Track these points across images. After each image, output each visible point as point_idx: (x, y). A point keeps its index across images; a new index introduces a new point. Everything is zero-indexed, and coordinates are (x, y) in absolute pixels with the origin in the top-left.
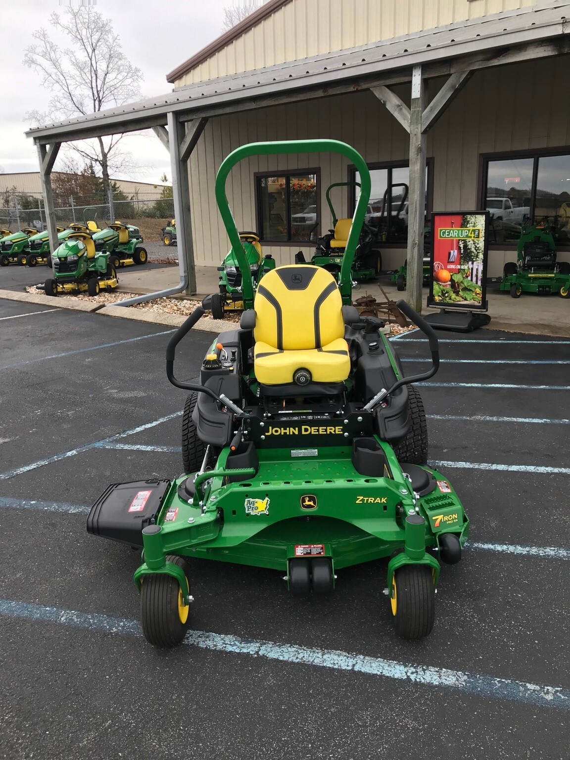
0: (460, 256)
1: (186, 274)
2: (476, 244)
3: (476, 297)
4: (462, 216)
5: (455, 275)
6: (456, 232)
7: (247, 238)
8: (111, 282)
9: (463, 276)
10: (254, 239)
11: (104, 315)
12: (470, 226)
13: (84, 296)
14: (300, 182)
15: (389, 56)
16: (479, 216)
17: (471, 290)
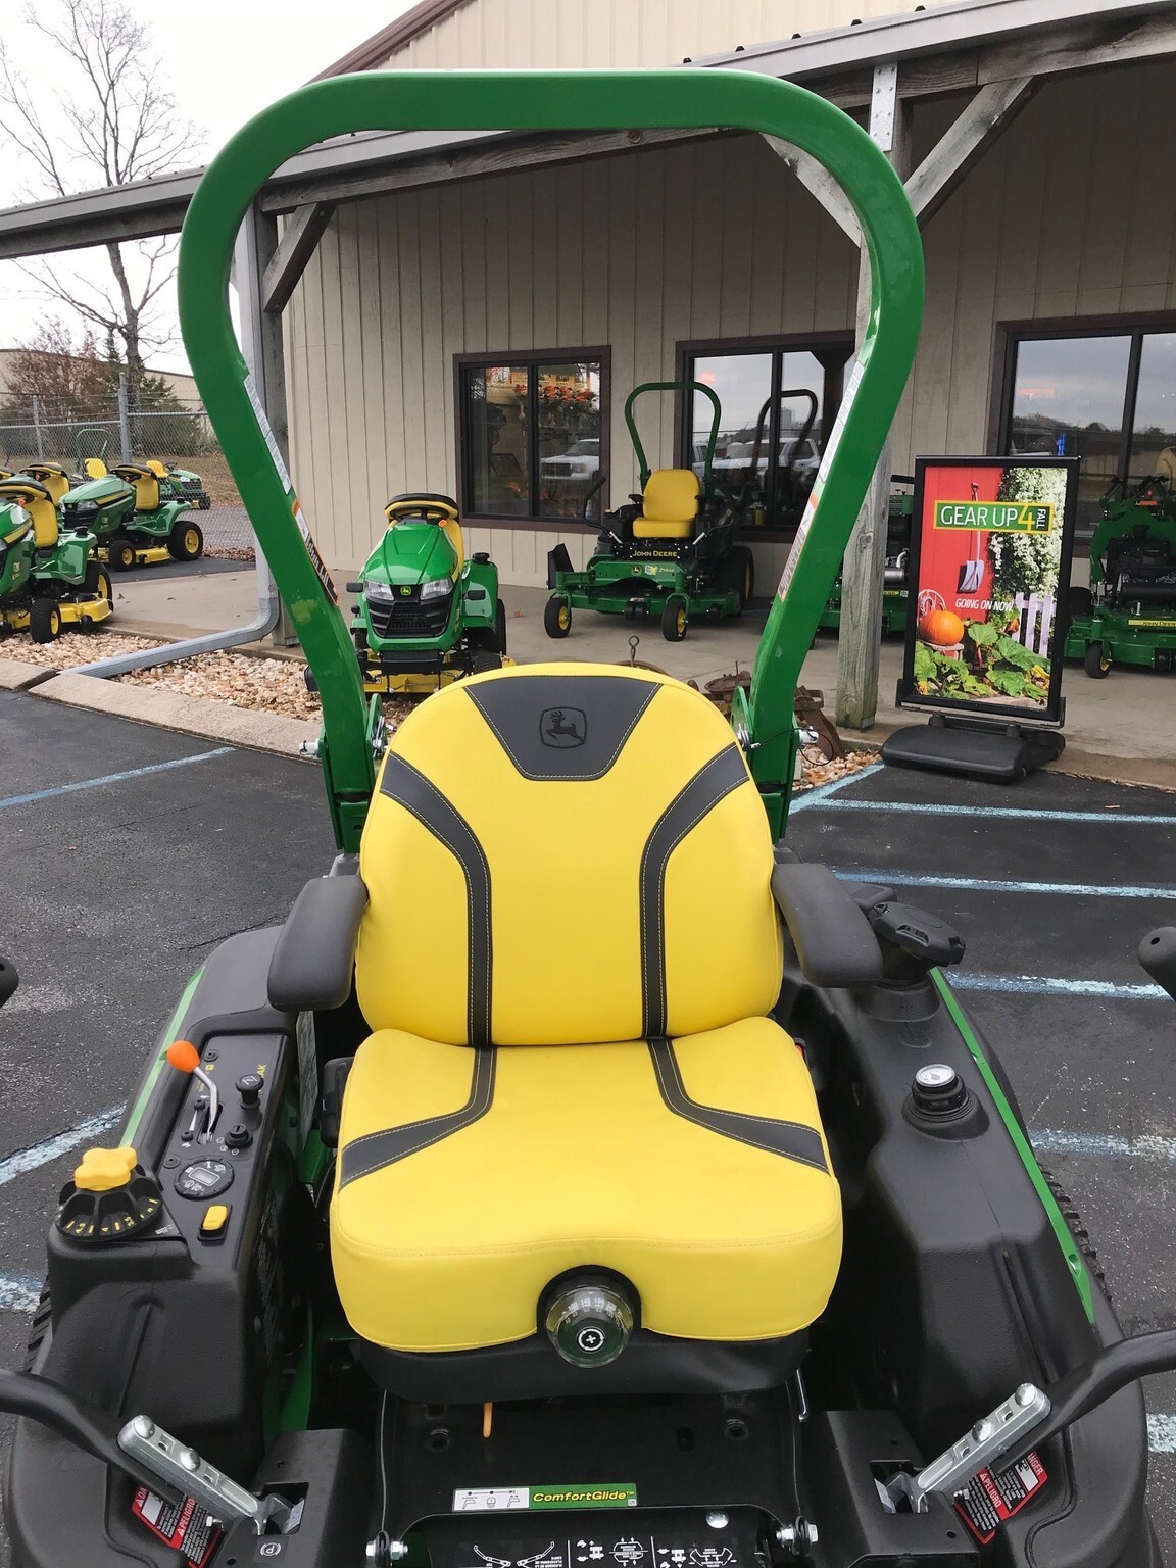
0: (991, 576)
1: (275, 594)
2: (1039, 547)
3: (1033, 687)
4: (1001, 470)
5: (976, 627)
6: (982, 513)
7: (425, 510)
8: (94, 609)
9: (997, 629)
10: (445, 514)
11: (47, 699)
12: (1023, 498)
13: (22, 640)
14: (561, 384)
15: (809, 38)
16: (1049, 470)
17: (1019, 669)
